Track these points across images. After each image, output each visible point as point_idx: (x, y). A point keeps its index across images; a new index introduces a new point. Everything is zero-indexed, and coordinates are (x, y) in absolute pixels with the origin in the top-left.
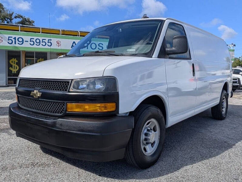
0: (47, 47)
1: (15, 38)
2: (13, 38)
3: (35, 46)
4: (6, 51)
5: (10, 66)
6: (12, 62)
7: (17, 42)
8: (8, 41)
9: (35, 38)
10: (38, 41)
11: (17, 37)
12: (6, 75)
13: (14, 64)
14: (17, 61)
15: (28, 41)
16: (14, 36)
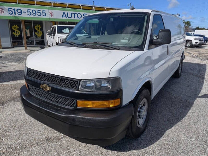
0: (42, 16)
1: (14, 10)
2: (13, 10)
3: (32, 16)
4: (8, 20)
5: (12, 31)
6: (14, 28)
7: (16, 13)
8: (9, 12)
9: (32, 9)
10: (34, 12)
11: (16, 8)
12: (10, 38)
13: (16, 29)
14: (18, 27)
15: (25, 12)
16: (13, 8)
